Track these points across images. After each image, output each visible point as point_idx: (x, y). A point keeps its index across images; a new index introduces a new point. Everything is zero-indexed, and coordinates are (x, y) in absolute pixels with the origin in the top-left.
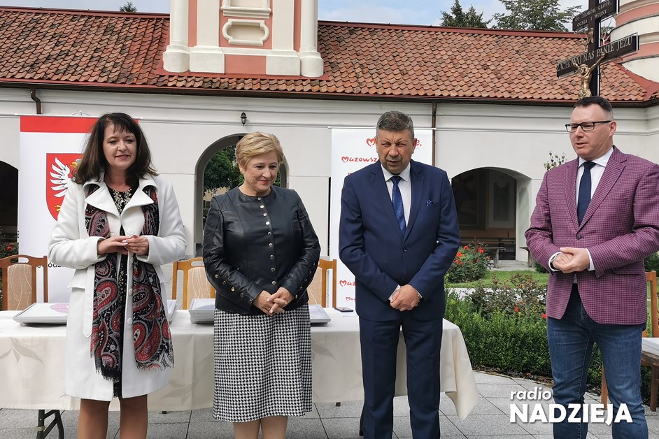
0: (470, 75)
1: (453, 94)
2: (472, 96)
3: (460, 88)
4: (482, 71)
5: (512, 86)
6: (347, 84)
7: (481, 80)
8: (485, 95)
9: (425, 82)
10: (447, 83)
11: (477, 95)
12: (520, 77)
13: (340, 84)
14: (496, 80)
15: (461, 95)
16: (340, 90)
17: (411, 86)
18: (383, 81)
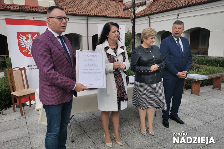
0: (94, 9)
1: (92, 14)
2: (96, 15)
4: (97, 8)
5: (105, 13)
7: (97, 11)
8: (99, 15)
9: (84, 11)
10: (89, 11)
11: (97, 15)
12: (106, 10)
14: (101, 11)
17: (81, 12)
18: (73, 10)
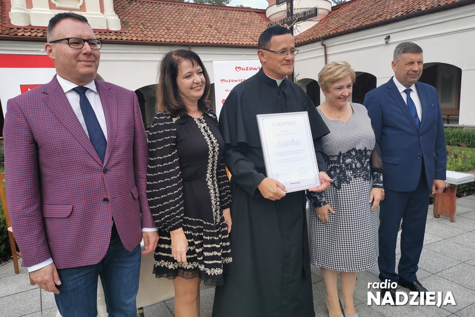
0: (205, 31)
1: (199, 42)
2: (209, 42)
3: (201, 38)
4: (210, 29)
5: (227, 37)
6: (138, 35)
7: (210, 33)
8: (215, 42)
9: (181, 34)
10: (193, 35)
11: (211, 42)
12: (229, 32)
13: (133, 35)
14: (218, 34)
15: (203, 42)
16: (135, 39)
17: (175, 37)
18: (158, 33)
